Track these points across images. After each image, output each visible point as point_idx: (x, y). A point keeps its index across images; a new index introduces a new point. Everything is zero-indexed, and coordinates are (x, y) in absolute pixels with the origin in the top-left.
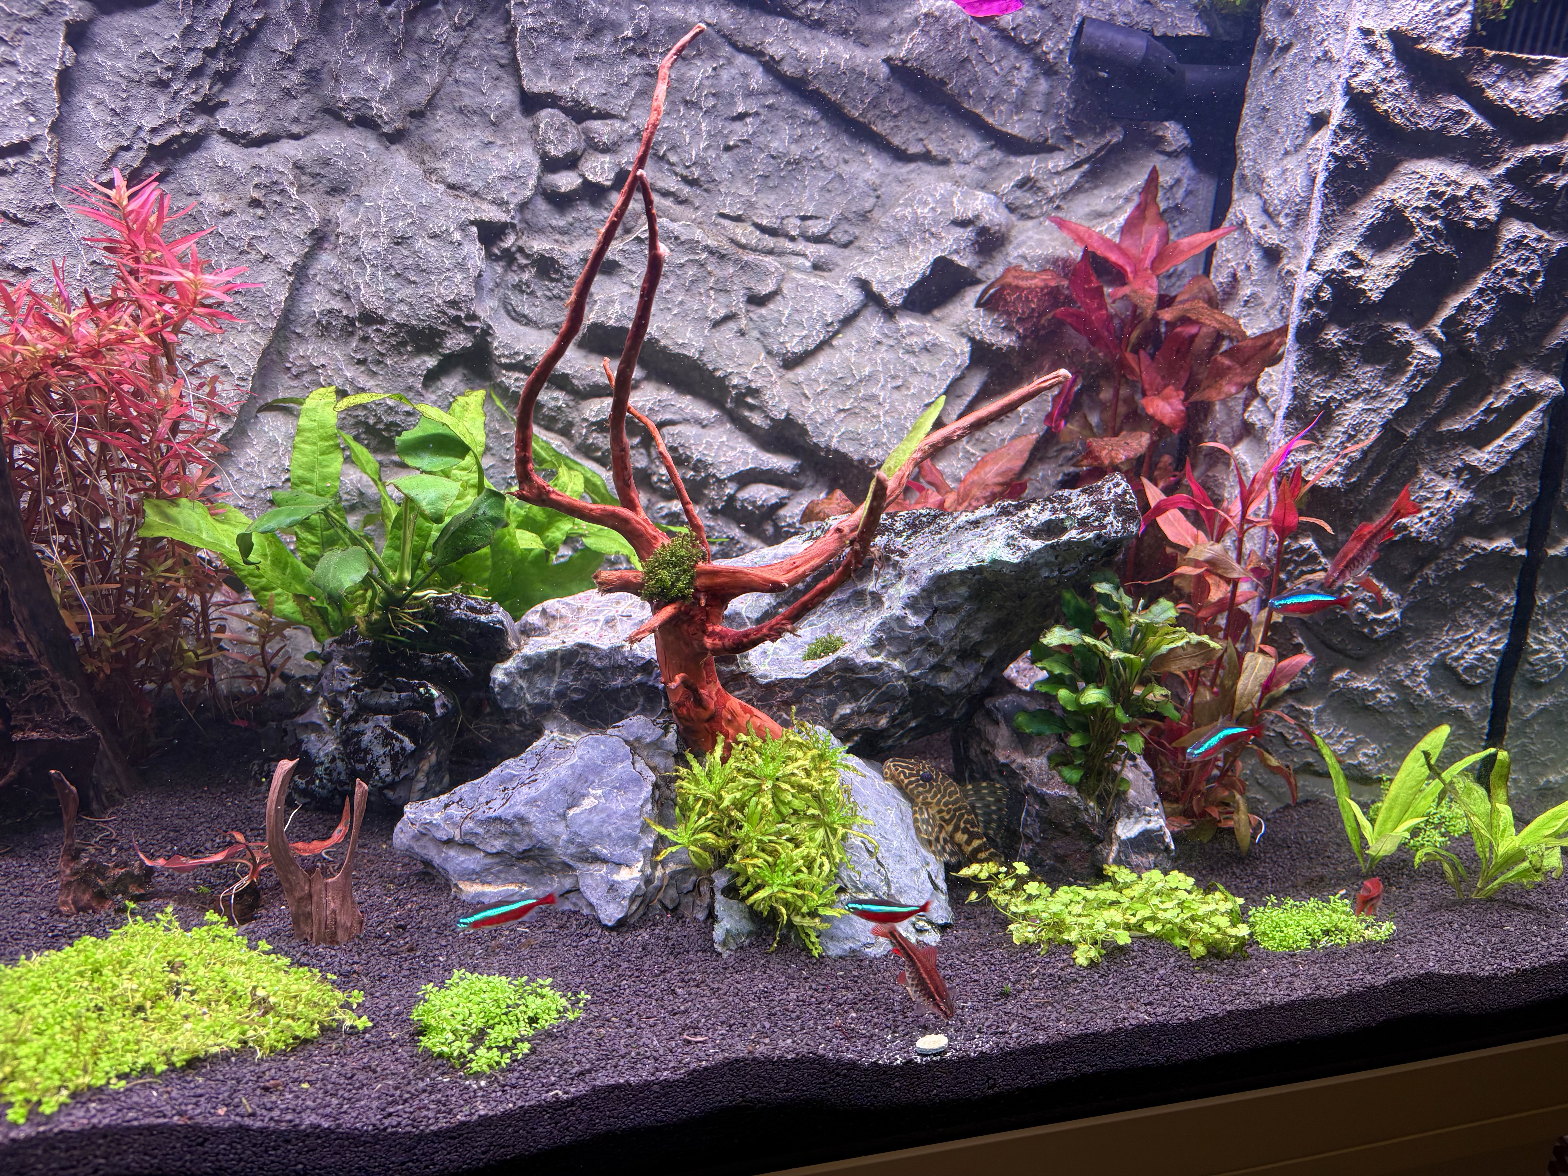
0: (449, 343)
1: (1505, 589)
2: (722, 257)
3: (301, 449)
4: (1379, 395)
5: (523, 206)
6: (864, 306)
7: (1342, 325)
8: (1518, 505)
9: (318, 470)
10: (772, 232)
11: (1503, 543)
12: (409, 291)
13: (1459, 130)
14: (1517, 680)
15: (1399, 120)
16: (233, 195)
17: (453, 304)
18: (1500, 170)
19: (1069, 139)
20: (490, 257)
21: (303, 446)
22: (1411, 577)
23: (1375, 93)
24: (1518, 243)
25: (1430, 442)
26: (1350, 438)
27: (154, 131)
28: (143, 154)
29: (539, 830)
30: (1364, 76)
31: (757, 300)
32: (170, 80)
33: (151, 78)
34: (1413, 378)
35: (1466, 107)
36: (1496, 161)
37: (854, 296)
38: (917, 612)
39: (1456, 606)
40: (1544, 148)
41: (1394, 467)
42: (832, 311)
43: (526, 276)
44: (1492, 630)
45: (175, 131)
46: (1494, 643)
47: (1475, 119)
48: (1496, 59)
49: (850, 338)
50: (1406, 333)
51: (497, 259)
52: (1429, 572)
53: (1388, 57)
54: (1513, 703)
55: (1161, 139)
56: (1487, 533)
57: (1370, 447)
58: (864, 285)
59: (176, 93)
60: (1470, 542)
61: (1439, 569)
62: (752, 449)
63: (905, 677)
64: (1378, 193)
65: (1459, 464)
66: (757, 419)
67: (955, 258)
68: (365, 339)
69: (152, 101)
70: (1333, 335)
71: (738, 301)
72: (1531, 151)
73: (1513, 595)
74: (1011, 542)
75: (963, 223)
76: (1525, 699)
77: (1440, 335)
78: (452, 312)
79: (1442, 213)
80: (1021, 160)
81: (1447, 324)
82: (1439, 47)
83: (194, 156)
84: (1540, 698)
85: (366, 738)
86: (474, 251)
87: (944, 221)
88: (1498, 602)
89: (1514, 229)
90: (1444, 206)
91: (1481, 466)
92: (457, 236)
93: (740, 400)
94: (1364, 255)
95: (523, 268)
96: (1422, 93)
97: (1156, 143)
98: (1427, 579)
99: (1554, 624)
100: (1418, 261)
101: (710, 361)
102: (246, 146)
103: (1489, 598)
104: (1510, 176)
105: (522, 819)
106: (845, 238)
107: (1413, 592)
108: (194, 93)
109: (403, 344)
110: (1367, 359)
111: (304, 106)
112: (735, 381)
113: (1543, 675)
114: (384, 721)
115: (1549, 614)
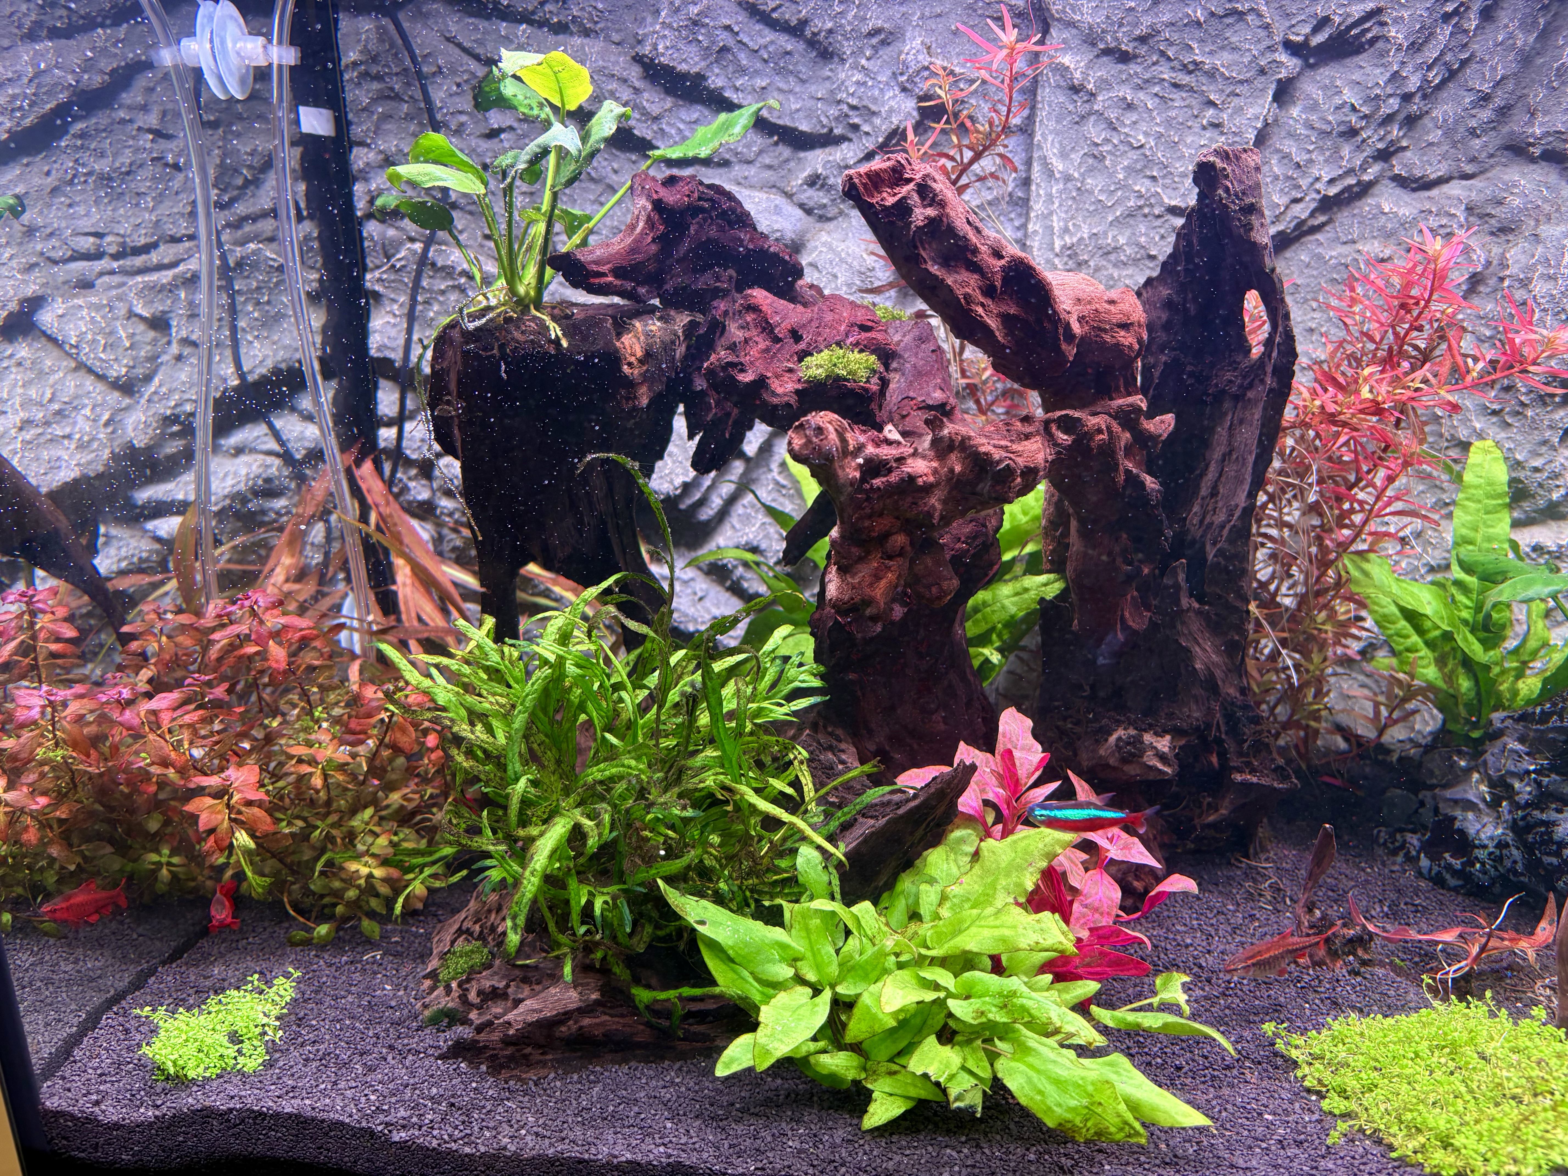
3: (1464, 506)
9: (1483, 530)
16: (1392, 240)
21: (1467, 503)
27: (1332, 181)
28: (1313, 205)
32: (1362, 128)
33: (1342, 128)
45: (1351, 181)
59: (1364, 141)
69: (1337, 150)
83: (1358, 204)
102: (1414, 190)
108: (1380, 140)
111: (1485, 145)
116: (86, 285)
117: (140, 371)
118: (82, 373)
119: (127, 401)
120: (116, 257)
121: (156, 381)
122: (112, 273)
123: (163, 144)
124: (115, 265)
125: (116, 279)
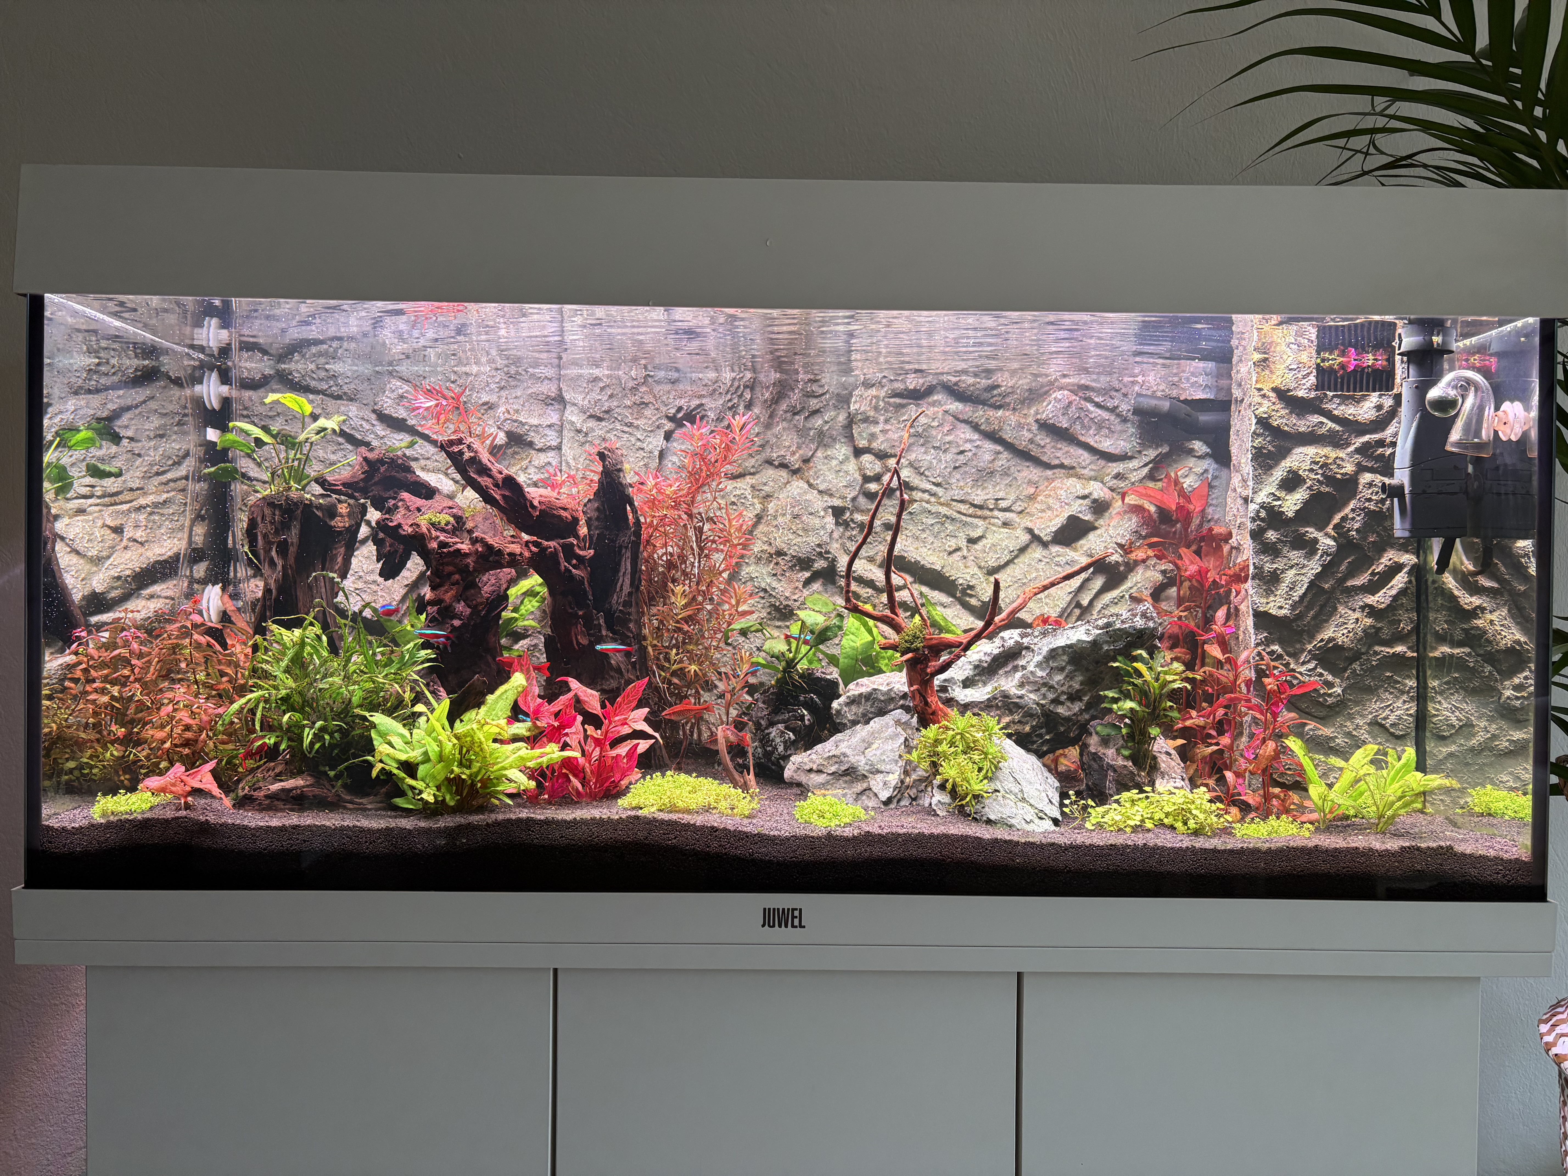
0: (816, 565)
1: (1409, 677)
2: (953, 519)
4: (1304, 566)
5: (854, 499)
6: (1031, 542)
7: (1276, 530)
8: (1405, 626)
10: (981, 507)
11: (1400, 649)
12: (799, 540)
13: (1323, 430)
14: (1428, 734)
15: (1286, 428)
17: (819, 545)
18: (1351, 449)
19: (1140, 452)
20: (837, 524)
22: (1345, 670)
23: (1270, 417)
24: (1370, 485)
25: (1342, 593)
26: (1291, 589)
29: (853, 759)
30: (1261, 410)
31: (972, 541)
34: (1322, 556)
35: (1325, 420)
36: (1349, 445)
37: (1025, 538)
38: (1042, 669)
39: (1377, 688)
40: (1373, 436)
41: (1322, 607)
42: (1014, 545)
43: (854, 533)
44: (1405, 702)
46: (1407, 709)
47: (1330, 425)
48: (1334, 396)
49: (1024, 559)
50: (1312, 532)
51: (841, 525)
52: (1356, 666)
53: (1274, 400)
54: (1428, 749)
55: (1192, 450)
56: (1389, 643)
57: (1305, 594)
58: (1030, 531)
60: (1377, 648)
61: (1361, 665)
62: (972, 619)
63: (1038, 704)
64: (1283, 464)
65: (1361, 603)
66: (973, 602)
67: (1080, 515)
68: (777, 564)
70: (1271, 535)
71: (963, 543)
72: (1366, 438)
73: (1414, 680)
74: (1088, 632)
75: (1084, 497)
76: (1436, 746)
77: (1333, 533)
78: (818, 550)
79: (1320, 471)
80: (1114, 465)
81: (1335, 527)
82: (1301, 393)
84: (1447, 746)
85: (772, 735)
86: (830, 520)
87: (1071, 497)
88: (1405, 685)
89: (1367, 477)
90: (1321, 467)
91: (1374, 604)
92: (822, 513)
93: (964, 592)
94: (1282, 494)
95: (853, 529)
96: (1297, 415)
97: (1191, 452)
98: (1355, 670)
99: (1445, 699)
100: (1312, 495)
101: (948, 572)
103: (1399, 682)
104: (1358, 451)
105: (845, 755)
106: (1020, 509)
107: (1348, 678)
109: (795, 566)
110: (1294, 548)
112: (961, 581)
113: (1444, 731)
114: (781, 726)
115: (1441, 693)
116: (81, 511)
117: (104, 554)
118: (73, 555)
119: (95, 569)
120: (99, 497)
121: (112, 559)
122: (97, 505)
123: (133, 444)
124: (98, 501)
125: (99, 508)
